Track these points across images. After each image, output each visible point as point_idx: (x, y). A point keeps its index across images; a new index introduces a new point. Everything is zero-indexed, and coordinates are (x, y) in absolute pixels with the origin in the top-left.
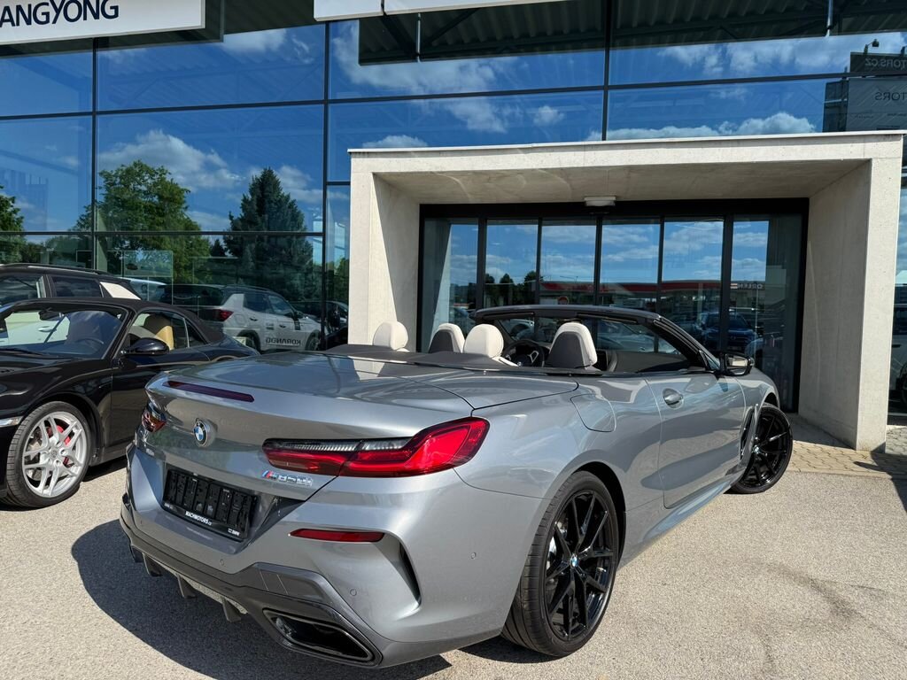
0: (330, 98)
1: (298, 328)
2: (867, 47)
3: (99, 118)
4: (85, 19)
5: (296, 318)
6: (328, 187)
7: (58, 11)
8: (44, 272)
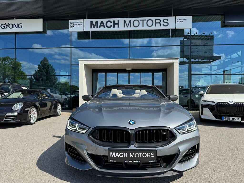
0: (72, 47)
1: (62, 97)
2: (187, 34)
3: (16, 50)
4: (14, 28)
5: (61, 95)
6: (72, 66)
7: (7, 26)
8: (11, 85)
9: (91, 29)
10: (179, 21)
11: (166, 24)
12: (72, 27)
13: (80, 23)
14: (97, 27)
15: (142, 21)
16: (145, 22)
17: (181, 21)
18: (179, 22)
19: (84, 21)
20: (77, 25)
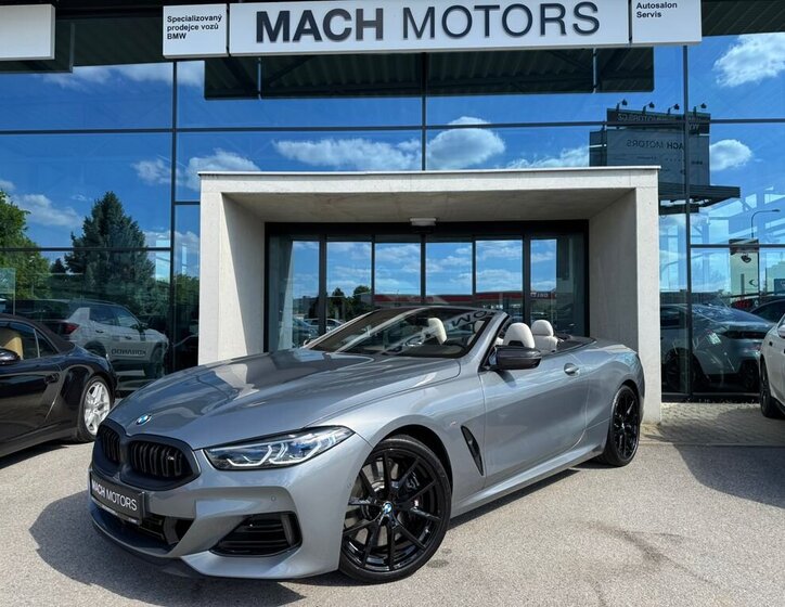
0: (178, 127)
1: (143, 339)
2: (618, 105)
5: (141, 330)
6: (177, 207)
9: (260, 45)
10: (643, 11)
11: (586, 26)
12: (176, 36)
13: (211, 19)
14: (286, 38)
15: (482, 13)
16: (496, 16)
17: (652, 11)
18: (644, 15)
19: (228, 12)
20: (197, 27)
